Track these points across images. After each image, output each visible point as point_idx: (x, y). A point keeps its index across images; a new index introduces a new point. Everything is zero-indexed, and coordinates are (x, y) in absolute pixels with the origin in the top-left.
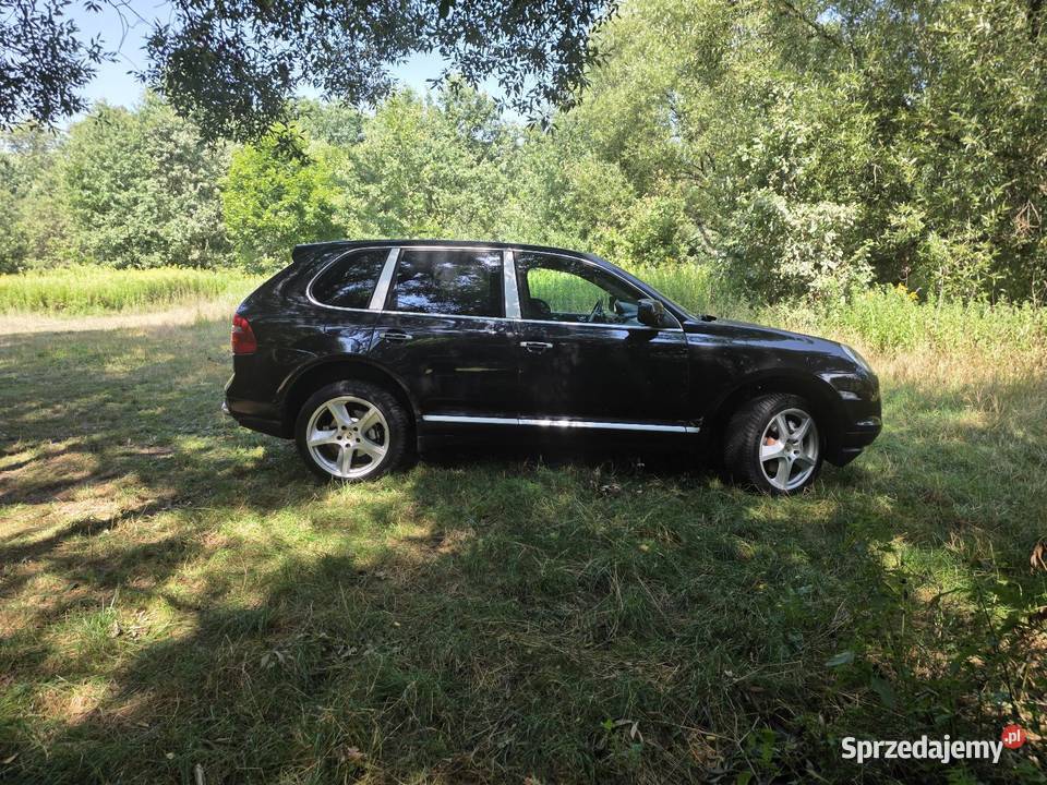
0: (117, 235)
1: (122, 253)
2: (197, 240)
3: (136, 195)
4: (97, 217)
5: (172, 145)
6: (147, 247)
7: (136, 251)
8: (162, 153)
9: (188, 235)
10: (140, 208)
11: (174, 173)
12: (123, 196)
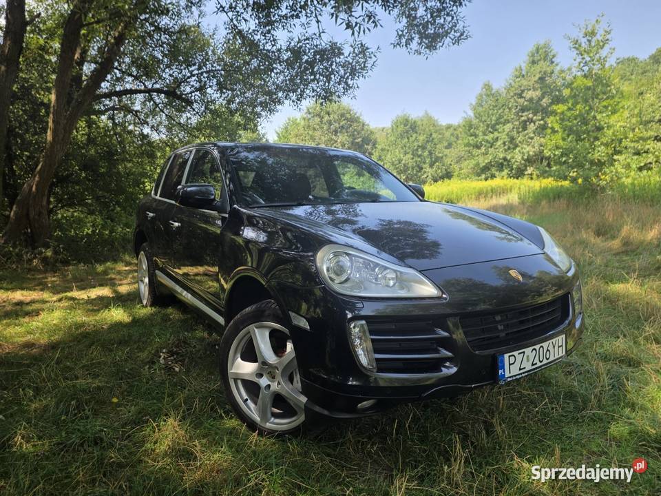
0: (483, 161)
1: (485, 171)
2: (529, 161)
3: (498, 135)
4: (476, 152)
5: (523, 100)
6: (500, 167)
7: (493, 170)
8: (517, 106)
9: (525, 157)
10: (499, 143)
11: (523, 118)
12: (490, 137)
